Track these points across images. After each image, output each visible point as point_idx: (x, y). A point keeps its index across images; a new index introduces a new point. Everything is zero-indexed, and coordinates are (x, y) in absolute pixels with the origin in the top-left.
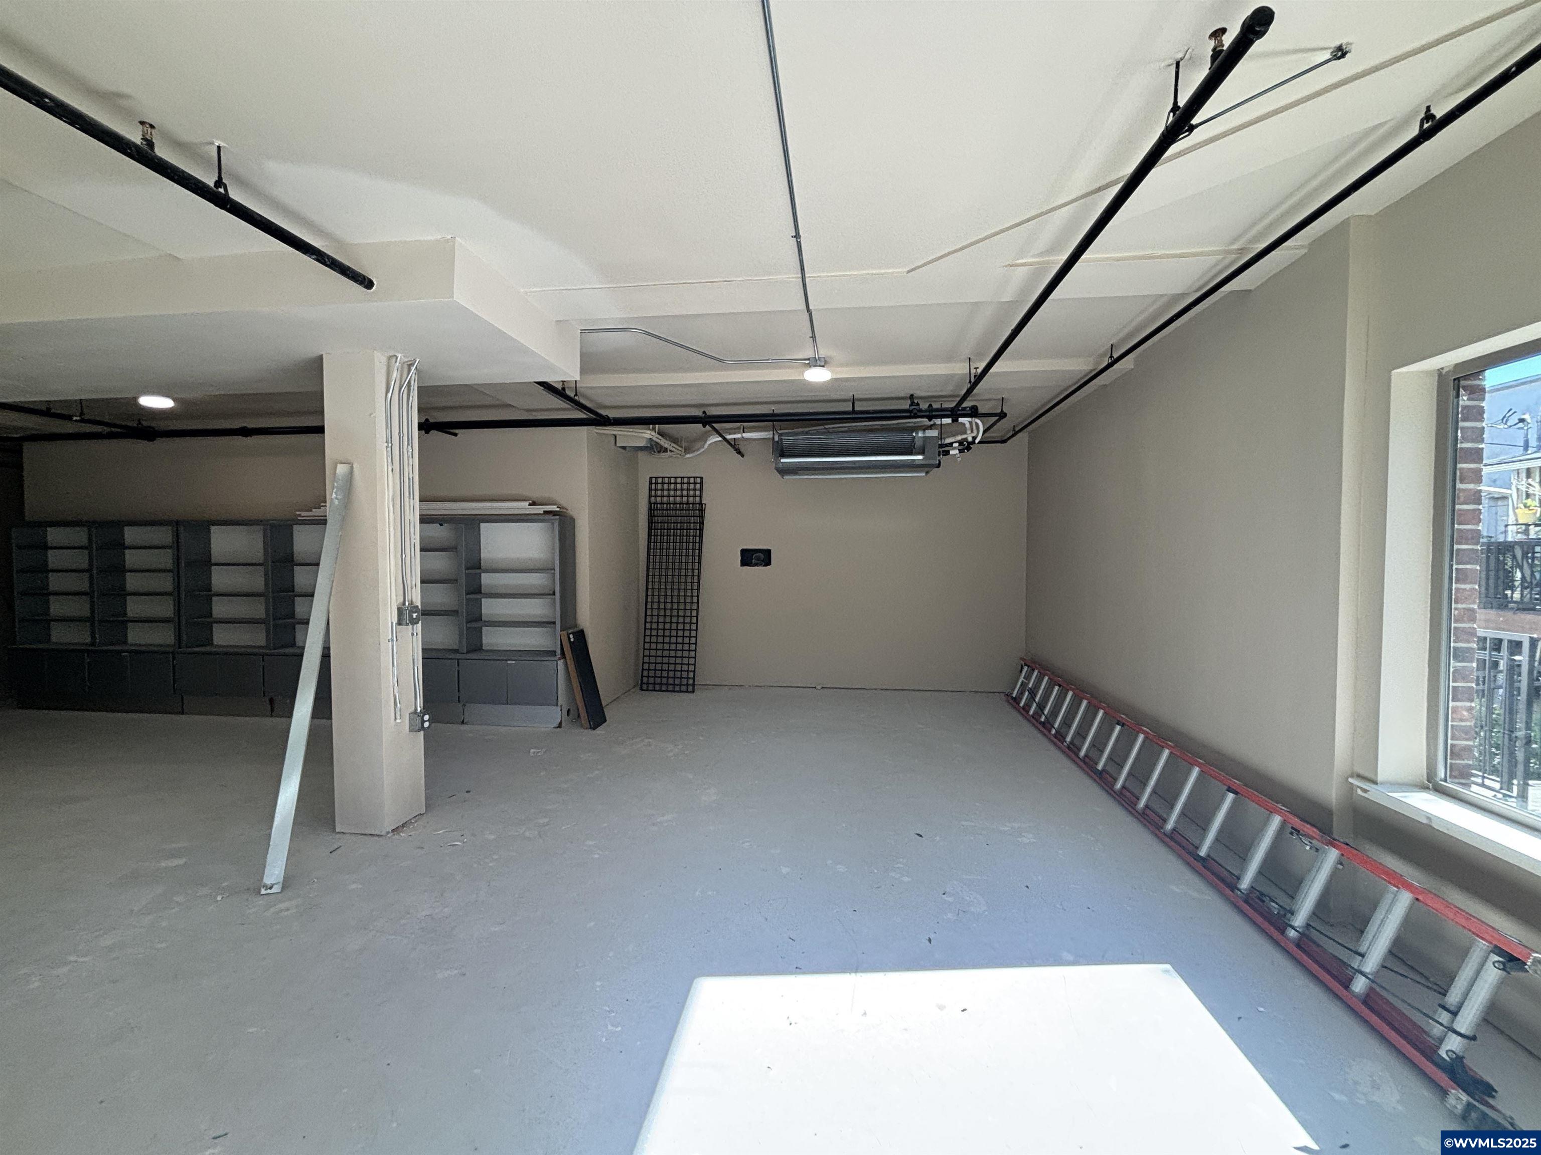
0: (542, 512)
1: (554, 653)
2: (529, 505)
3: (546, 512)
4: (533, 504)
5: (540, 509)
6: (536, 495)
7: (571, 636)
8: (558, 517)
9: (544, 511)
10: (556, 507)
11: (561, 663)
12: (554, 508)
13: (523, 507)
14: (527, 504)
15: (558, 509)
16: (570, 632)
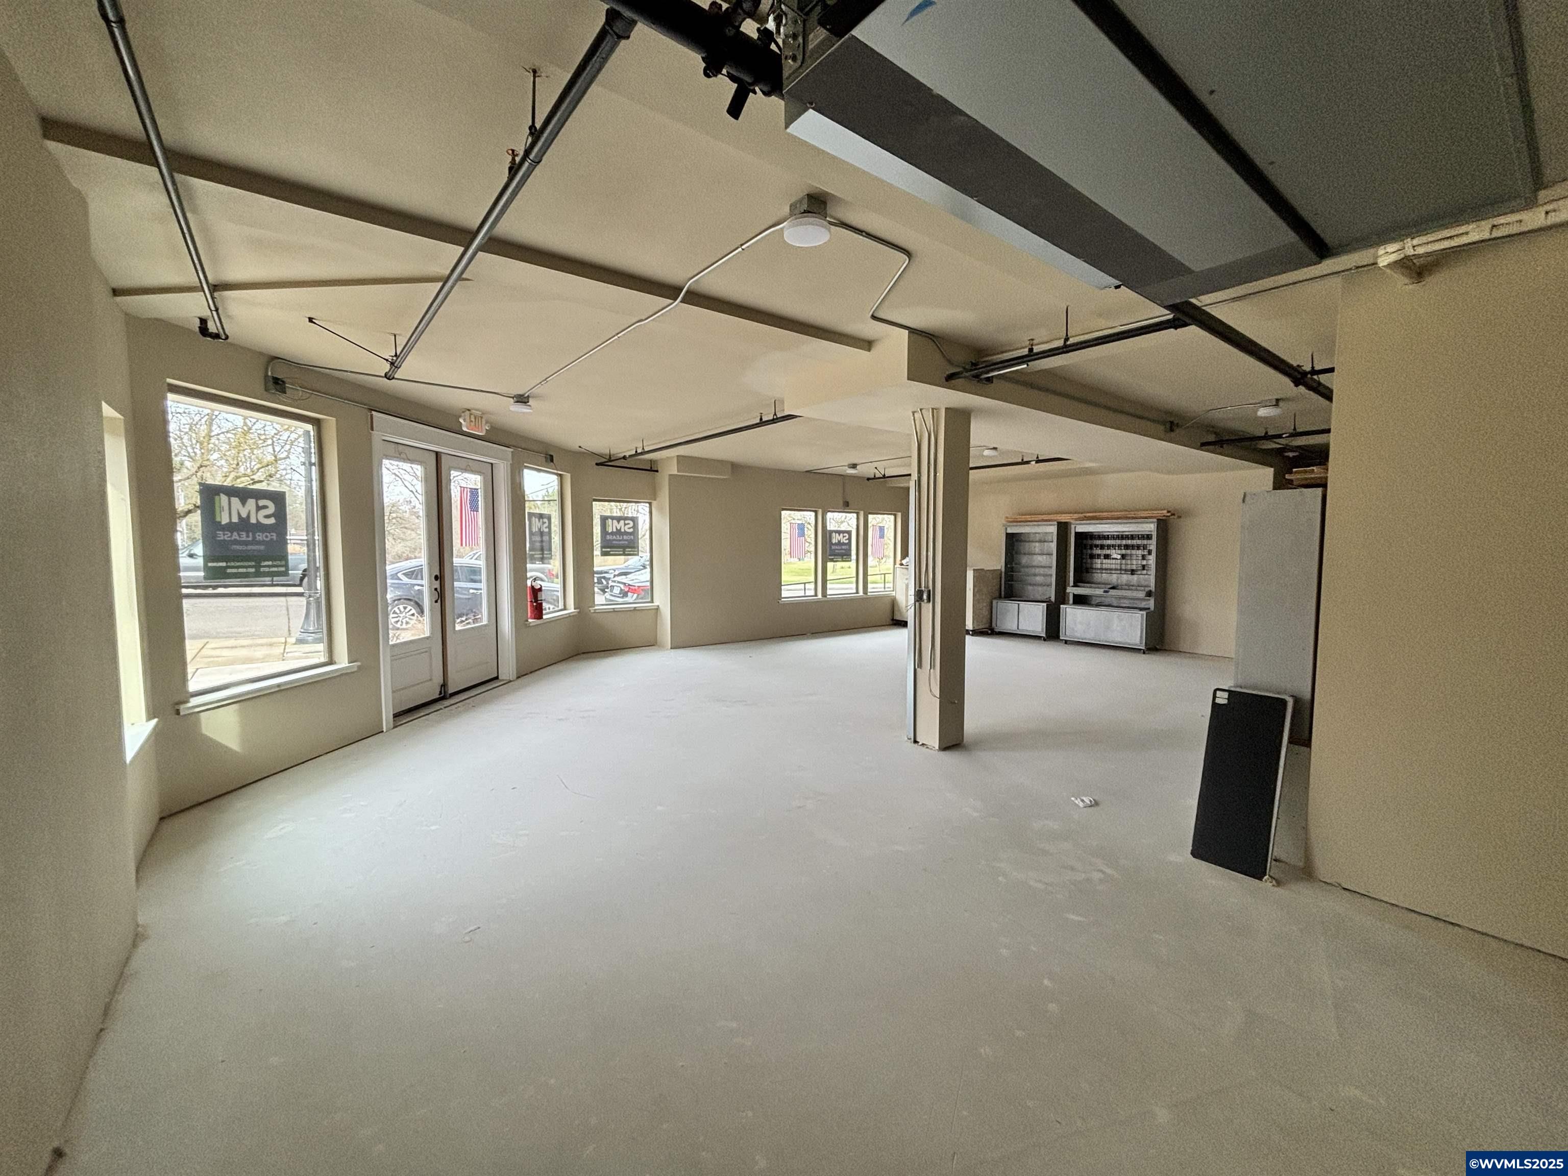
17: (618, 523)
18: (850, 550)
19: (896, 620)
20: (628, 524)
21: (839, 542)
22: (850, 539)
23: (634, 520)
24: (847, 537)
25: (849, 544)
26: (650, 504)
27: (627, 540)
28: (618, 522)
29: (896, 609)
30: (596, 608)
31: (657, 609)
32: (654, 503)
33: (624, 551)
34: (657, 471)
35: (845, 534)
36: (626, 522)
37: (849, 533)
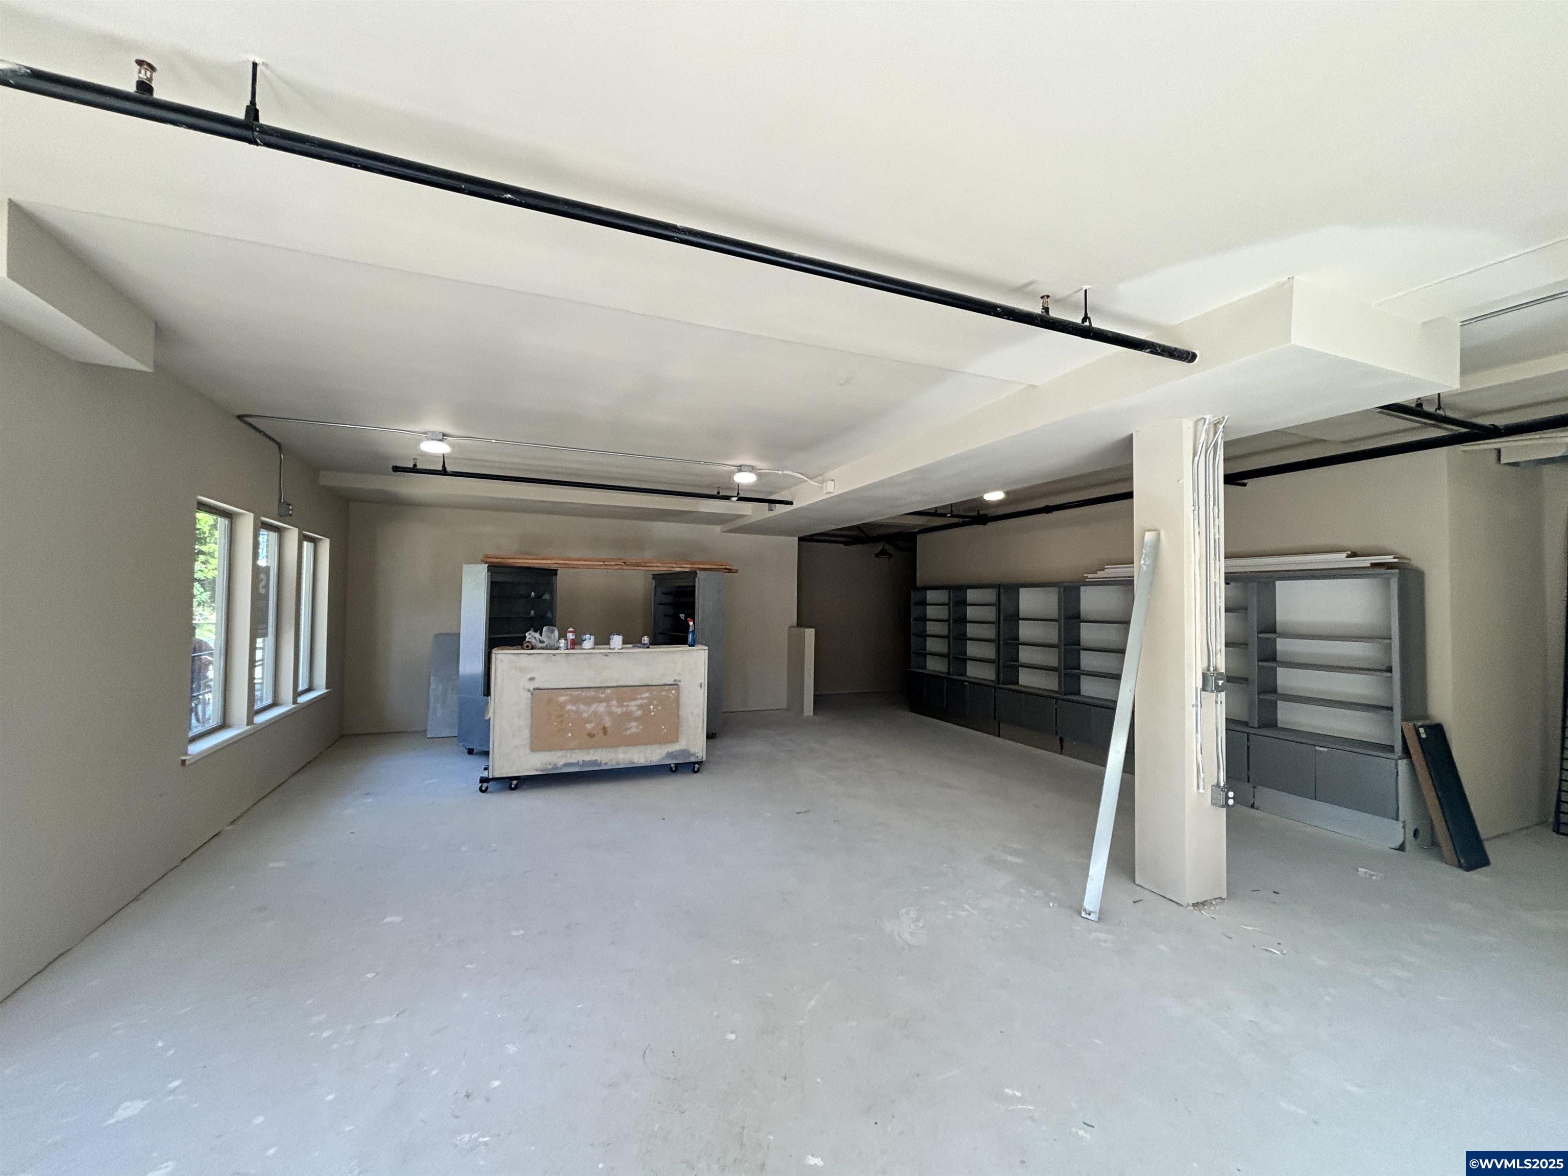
0: (1369, 565)
1: (1390, 749)
2: (1347, 557)
3: (1375, 565)
4: (1354, 555)
5: (1366, 562)
6: (1356, 543)
7: (1422, 730)
8: (1397, 571)
9: (1371, 563)
10: (1392, 557)
11: (1403, 765)
12: (1389, 559)
13: (1339, 560)
14: (1344, 555)
15: (1396, 560)
16: (1420, 724)
19: (494, 779)
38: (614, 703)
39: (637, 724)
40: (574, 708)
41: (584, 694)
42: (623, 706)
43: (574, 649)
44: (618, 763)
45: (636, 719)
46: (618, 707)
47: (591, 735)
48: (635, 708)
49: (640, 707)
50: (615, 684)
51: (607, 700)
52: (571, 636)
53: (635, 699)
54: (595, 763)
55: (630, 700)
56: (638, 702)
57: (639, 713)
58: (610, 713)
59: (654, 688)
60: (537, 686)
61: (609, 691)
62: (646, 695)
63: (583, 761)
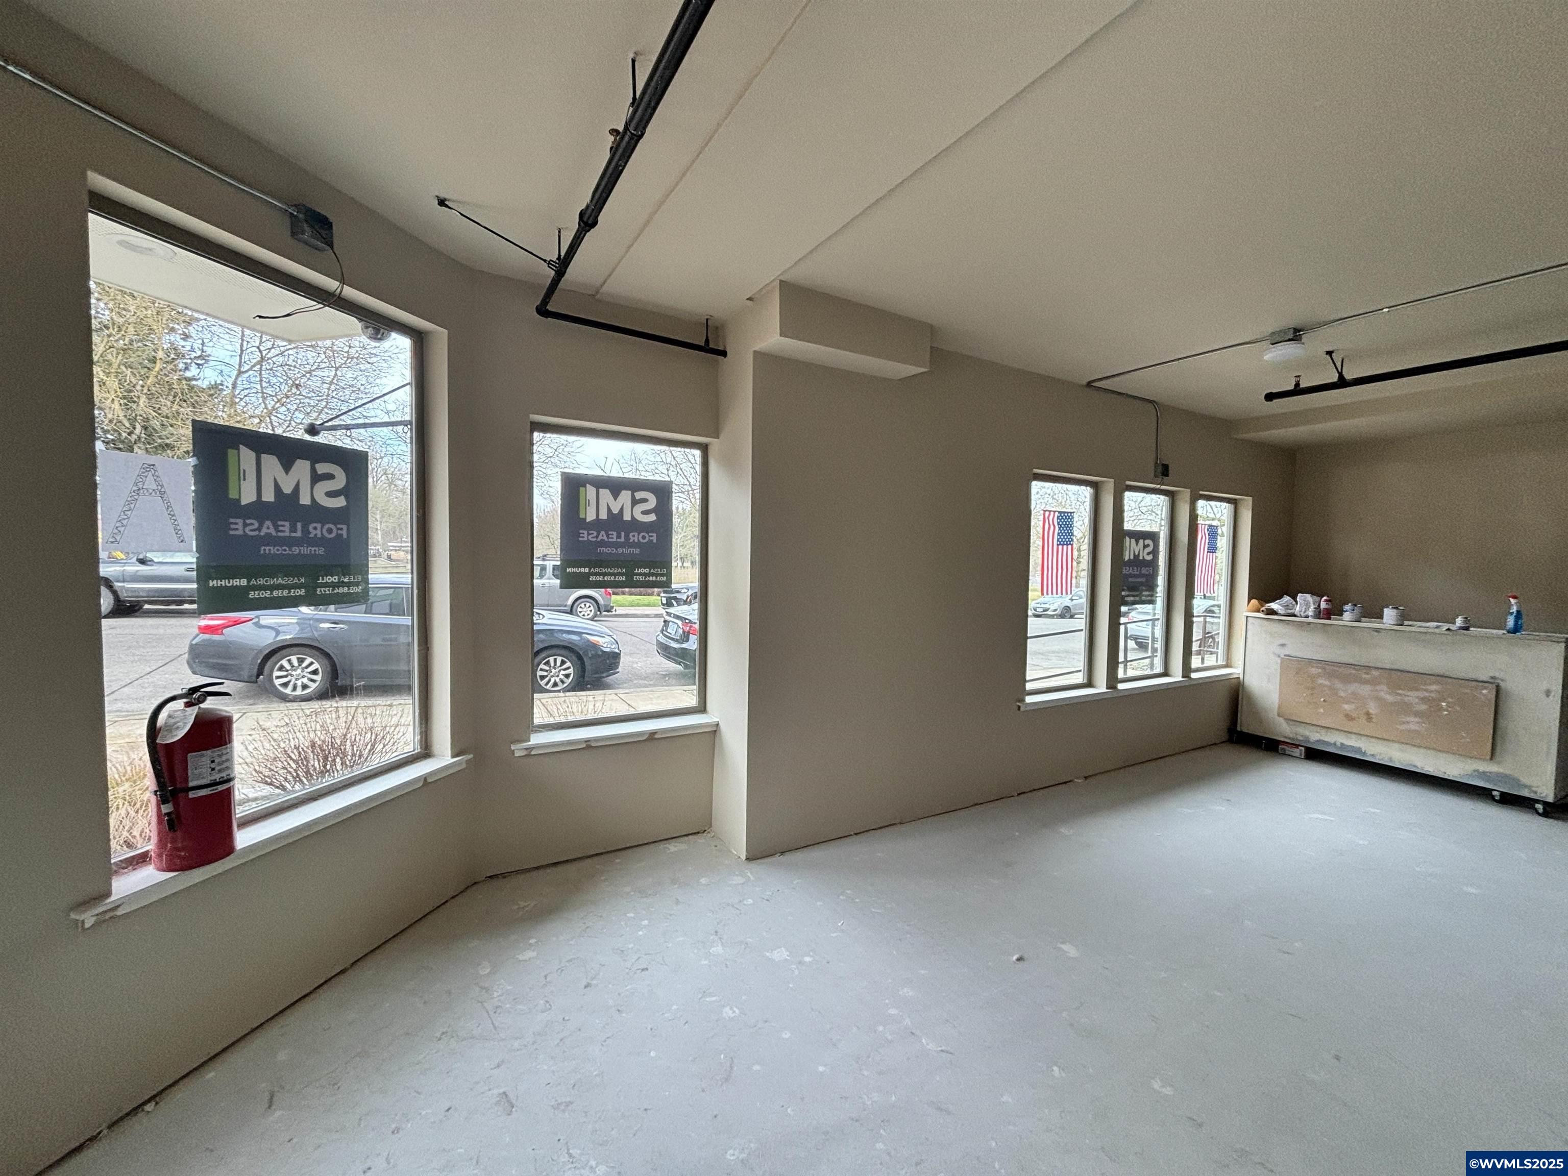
17: (615, 497)
18: (1154, 576)
19: (1242, 733)
20: (644, 500)
21: (1136, 557)
22: (1155, 552)
23: (663, 492)
24: (1150, 549)
25: (1153, 564)
26: (704, 449)
27: (638, 545)
28: (616, 495)
29: (1243, 708)
30: (536, 739)
31: (714, 732)
32: (715, 444)
33: (630, 575)
34: (724, 353)
35: (1148, 542)
36: (639, 495)
37: (1153, 536)
38: (1384, 687)
39: (1420, 720)
40: (1327, 683)
41: (1340, 670)
42: (1398, 694)
43: (1329, 619)
44: (1391, 759)
45: (1417, 714)
46: (1390, 694)
47: (1349, 717)
48: (1417, 700)
49: (1423, 700)
50: (1388, 666)
51: (1373, 682)
52: (1323, 605)
53: (1417, 690)
54: (1359, 750)
55: (1411, 689)
56: (1421, 694)
57: (1424, 707)
58: (1378, 699)
59: (1450, 680)
60: (1288, 653)
61: (1375, 673)
62: (1434, 687)
63: (1342, 744)
